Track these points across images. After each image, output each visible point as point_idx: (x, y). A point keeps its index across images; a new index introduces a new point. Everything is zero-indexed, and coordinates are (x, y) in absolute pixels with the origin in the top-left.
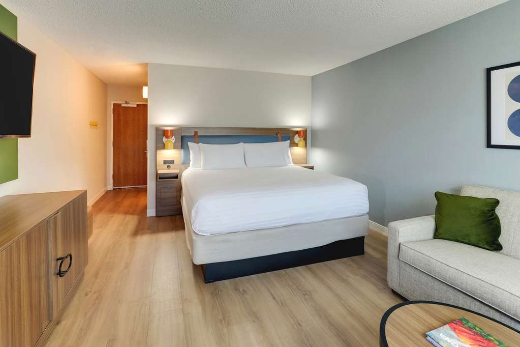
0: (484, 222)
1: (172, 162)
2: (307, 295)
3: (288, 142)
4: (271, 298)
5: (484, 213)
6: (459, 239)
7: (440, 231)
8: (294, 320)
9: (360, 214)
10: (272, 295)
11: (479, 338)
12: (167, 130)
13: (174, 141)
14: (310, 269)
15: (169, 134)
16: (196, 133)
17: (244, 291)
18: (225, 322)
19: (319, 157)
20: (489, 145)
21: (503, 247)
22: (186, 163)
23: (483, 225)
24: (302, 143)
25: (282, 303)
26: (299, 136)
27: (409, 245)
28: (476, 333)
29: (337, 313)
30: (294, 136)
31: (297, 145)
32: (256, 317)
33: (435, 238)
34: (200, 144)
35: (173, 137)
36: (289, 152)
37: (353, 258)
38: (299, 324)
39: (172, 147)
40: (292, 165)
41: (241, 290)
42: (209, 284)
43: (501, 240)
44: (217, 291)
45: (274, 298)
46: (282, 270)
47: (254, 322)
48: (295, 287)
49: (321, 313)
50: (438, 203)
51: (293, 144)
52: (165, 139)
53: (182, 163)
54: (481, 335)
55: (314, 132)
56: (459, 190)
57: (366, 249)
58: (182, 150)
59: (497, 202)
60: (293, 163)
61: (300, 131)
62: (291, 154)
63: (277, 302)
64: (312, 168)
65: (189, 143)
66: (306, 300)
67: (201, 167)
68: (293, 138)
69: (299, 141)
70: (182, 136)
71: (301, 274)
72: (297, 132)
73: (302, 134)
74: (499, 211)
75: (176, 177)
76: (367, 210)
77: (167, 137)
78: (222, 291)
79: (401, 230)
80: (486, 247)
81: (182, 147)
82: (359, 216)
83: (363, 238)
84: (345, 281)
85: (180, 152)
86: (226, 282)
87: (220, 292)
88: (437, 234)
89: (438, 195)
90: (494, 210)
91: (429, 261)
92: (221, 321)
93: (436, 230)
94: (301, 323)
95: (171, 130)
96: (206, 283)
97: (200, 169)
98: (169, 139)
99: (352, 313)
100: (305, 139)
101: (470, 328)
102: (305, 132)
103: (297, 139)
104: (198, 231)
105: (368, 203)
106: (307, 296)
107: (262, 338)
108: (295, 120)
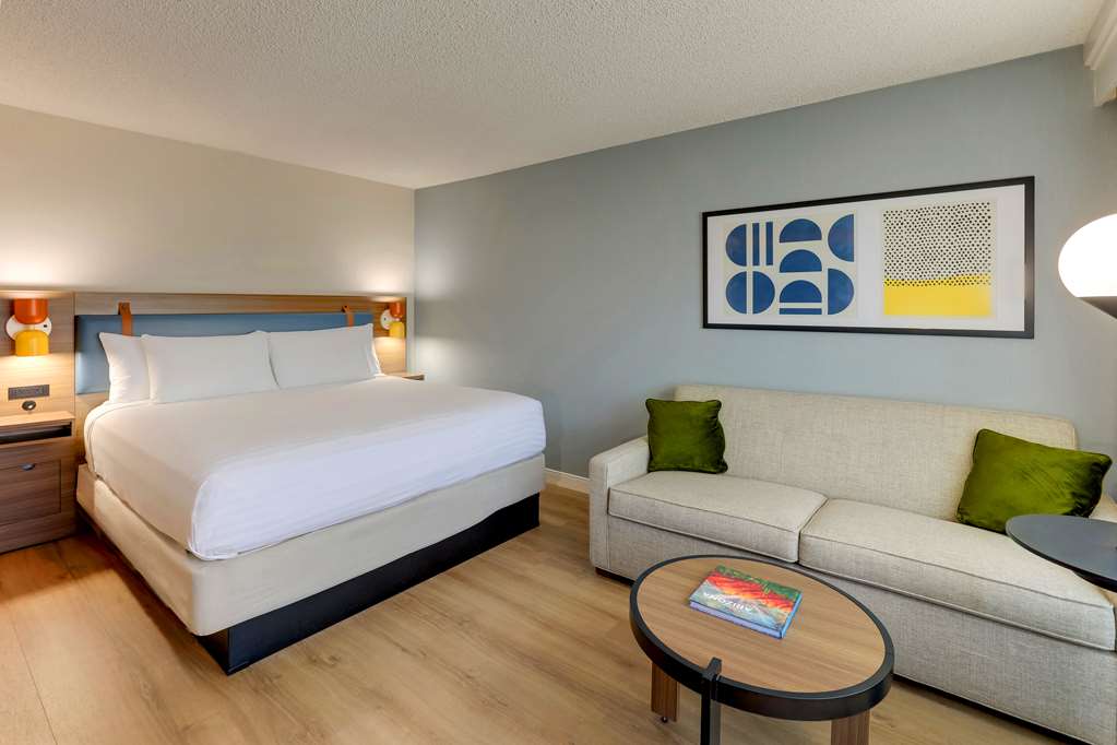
0: (707, 436)
1: (44, 391)
2: (465, 623)
3: (370, 326)
4: (399, 653)
5: (707, 421)
6: (682, 466)
7: (657, 459)
8: (456, 674)
9: (532, 454)
10: (397, 645)
11: (740, 583)
12: (28, 301)
13: (48, 331)
14: (456, 576)
15: (34, 312)
16: (124, 308)
17: (333, 658)
18: (313, 735)
19: (432, 357)
20: (706, 325)
21: (729, 465)
22: (95, 390)
23: (708, 439)
24: (398, 328)
25: (422, 652)
26: (392, 314)
27: (626, 488)
28: (736, 579)
29: (525, 633)
30: (381, 314)
31: (387, 333)
32: (379, 698)
33: (649, 471)
34: (144, 336)
35: (48, 322)
36: (373, 348)
37: (523, 535)
38: (469, 677)
39: (47, 349)
40: (380, 377)
41: (326, 660)
42: (238, 673)
43: (727, 457)
44: (267, 682)
45: (404, 650)
46: (402, 594)
47: (379, 708)
48: (438, 617)
49: (499, 643)
50: (651, 416)
51: (381, 332)
52: (13, 327)
53: (78, 389)
54: (741, 580)
55: (420, 304)
56: (673, 392)
57: (543, 516)
58: (79, 357)
59: (719, 405)
60: (383, 372)
61: (395, 304)
62: (378, 354)
63: (415, 655)
64: (421, 378)
65: (102, 336)
66: (467, 633)
67: (152, 397)
68: (379, 318)
69: (391, 325)
70: (77, 319)
71: (440, 589)
72: (387, 306)
73: (398, 306)
74: (722, 418)
75: (65, 430)
76: (543, 445)
77: (25, 320)
78: (278, 677)
79: (610, 466)
80: (712, 470)
81: (77, 347)
82: (531, 458)
83: (537, 495)
84: (521, 578)
85: (71, 361)
86: (283, 654)
87: (275, 681)
88: (653, 464)
89: (650, 404)
90: (716, 416)
91: (653, 506)
92: (303, 737)
93: (651, 458)
94: (472, 674)
95: (39, 301)
96: (228, 674)
97: (149, 403)
98: (32, 327)
99: (550, 625)
100: (404, 320)
101: (729, 576)
102: (404, 304)
103: (386, 319)
104: (207, 552)
105: (544, 431)
106: (466, 625)
107: (406, 730)
108: (382, 280)
